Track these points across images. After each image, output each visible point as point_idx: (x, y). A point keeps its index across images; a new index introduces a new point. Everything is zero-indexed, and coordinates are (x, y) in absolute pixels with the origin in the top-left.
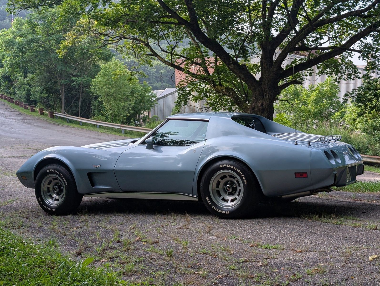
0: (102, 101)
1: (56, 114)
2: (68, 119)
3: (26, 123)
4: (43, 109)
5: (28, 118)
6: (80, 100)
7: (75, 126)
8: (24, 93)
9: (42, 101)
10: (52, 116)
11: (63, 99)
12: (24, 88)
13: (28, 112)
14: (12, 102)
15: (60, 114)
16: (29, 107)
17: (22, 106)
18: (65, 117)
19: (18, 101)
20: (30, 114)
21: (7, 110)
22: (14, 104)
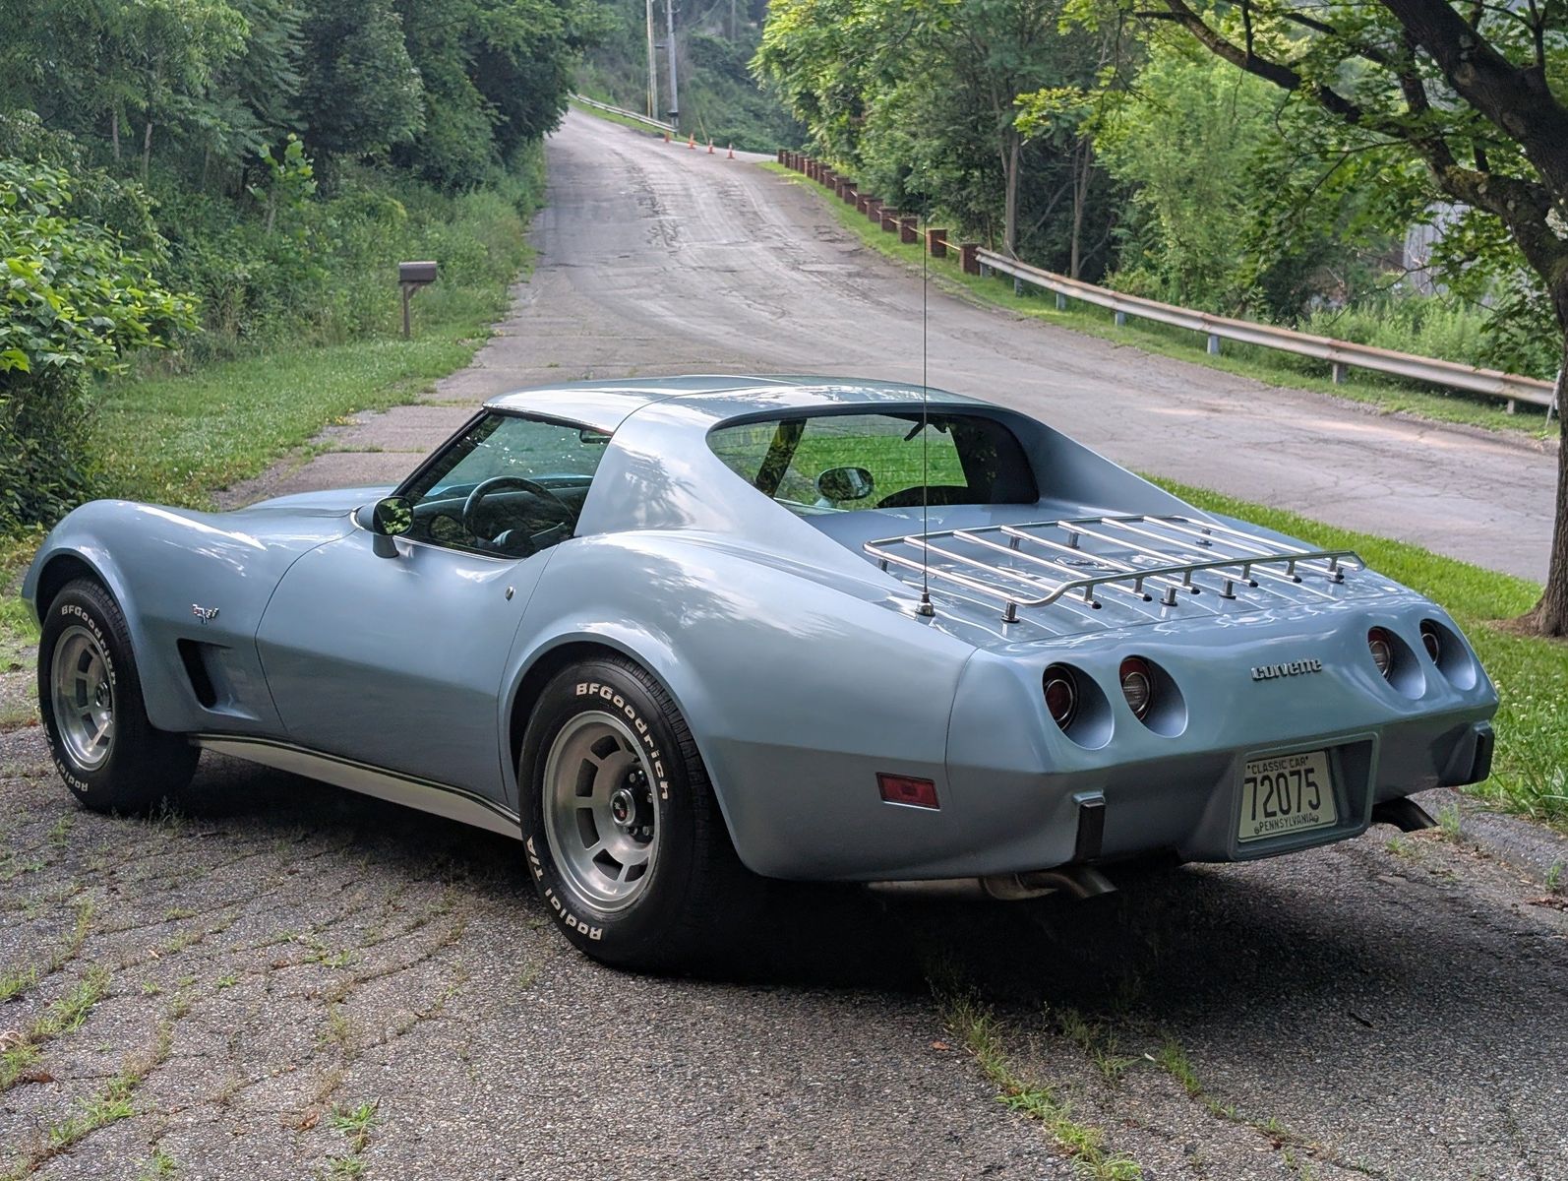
0: (1151, 206)
1: (983, 255)
2: (1022, 281)
3: (850, 289)
4: (943, 234)
5: (879, 269)
6: (1080, 198)
7: (1035, 312)
10: (972, 266)
11: (1013, 193)
13: (889, 244)
14: (850, 199)
15: (994, 259)
16: (898, 223)
17: (874, 218)
18: (1009, 270)
19: (865, 196)
20: (895, 251)
22: (855, 208)
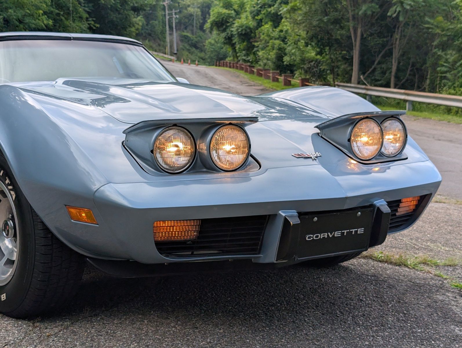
8: (273, 55)
9: (305, 67)
11: (357, 53)
12: (274, 44)
16: (281, 78)
21: (242, 83)
